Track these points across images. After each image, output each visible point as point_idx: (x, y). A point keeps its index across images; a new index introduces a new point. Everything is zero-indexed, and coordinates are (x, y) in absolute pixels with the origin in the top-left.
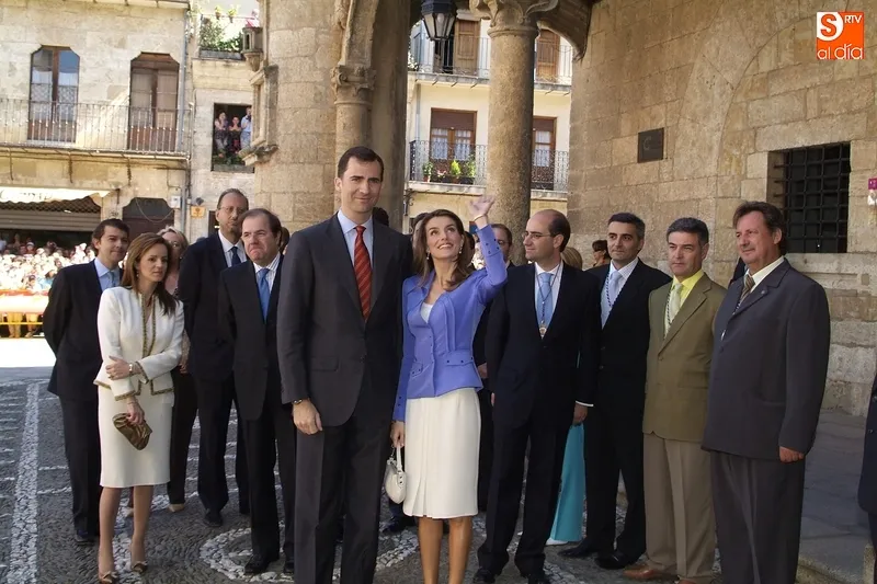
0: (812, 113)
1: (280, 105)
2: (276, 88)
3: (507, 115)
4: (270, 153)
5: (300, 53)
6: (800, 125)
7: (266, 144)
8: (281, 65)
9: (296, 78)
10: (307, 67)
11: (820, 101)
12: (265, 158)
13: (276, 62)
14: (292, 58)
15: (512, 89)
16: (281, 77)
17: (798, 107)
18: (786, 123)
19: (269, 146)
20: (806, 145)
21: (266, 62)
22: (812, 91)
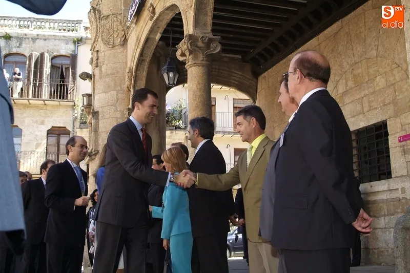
0: (366, 109)
1: (100, 130)
2: (98, 122)
3: (197, 107)
4: (95, 155)
5: (109, 104)
6: (361, 116)
7: (93, 150)
8: (100, 111)
9: (107, 116)
10: (113, 110)
11: (369, 102)
12: (93, 157)
13: (98, 110)
14: (105, 107)
15: (199, 94)
16: (100, 116)
17: (359, 108)
18: (354, 117)
19: (95, 151)
20: (365, 126)
21: (93, 110)
22: (365, 98)
